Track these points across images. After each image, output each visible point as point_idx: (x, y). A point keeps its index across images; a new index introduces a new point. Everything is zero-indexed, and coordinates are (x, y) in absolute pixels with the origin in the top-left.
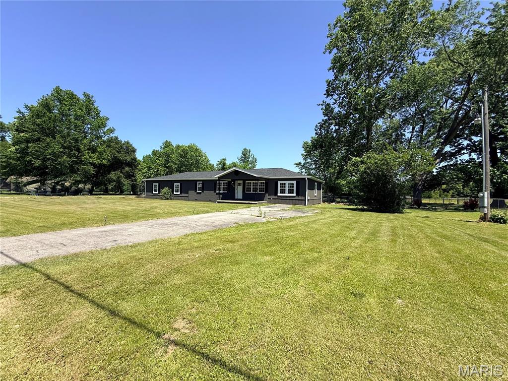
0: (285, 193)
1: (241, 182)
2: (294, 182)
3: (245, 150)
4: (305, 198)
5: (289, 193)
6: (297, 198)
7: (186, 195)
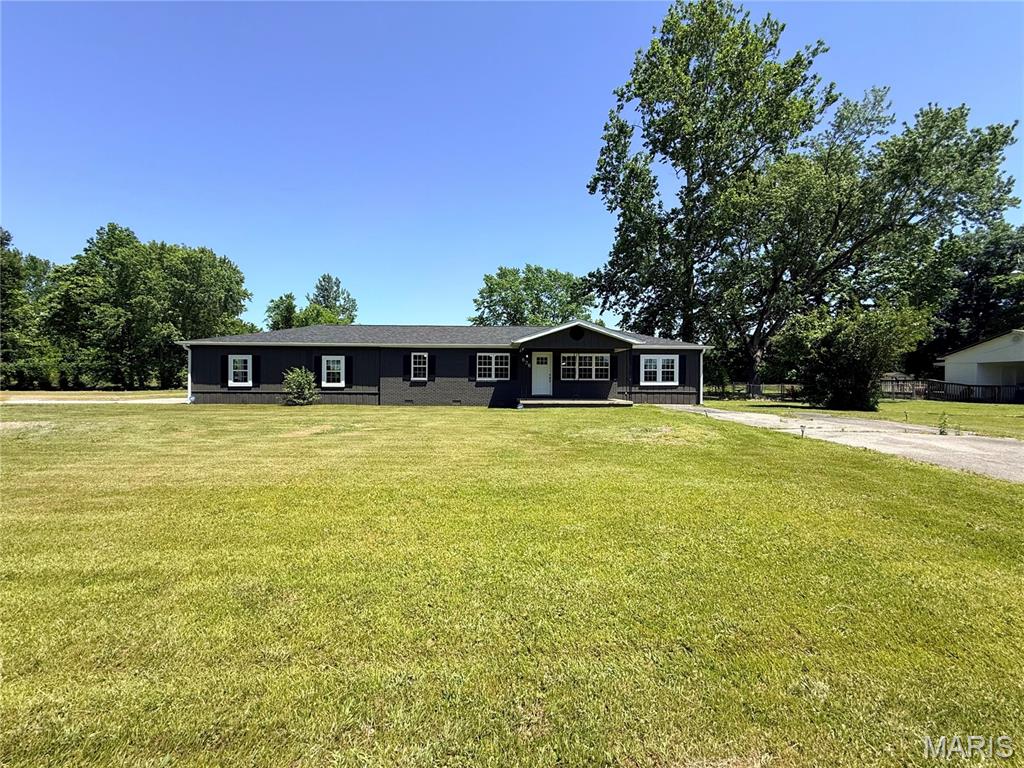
0: (655, 380)
1: (549, 355)
2: (676, 358)
3: (327, 279)
4: (699, 390)
5: (663, 380)
6: (680, 390)
7: (374, 390)
